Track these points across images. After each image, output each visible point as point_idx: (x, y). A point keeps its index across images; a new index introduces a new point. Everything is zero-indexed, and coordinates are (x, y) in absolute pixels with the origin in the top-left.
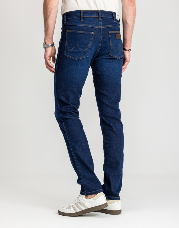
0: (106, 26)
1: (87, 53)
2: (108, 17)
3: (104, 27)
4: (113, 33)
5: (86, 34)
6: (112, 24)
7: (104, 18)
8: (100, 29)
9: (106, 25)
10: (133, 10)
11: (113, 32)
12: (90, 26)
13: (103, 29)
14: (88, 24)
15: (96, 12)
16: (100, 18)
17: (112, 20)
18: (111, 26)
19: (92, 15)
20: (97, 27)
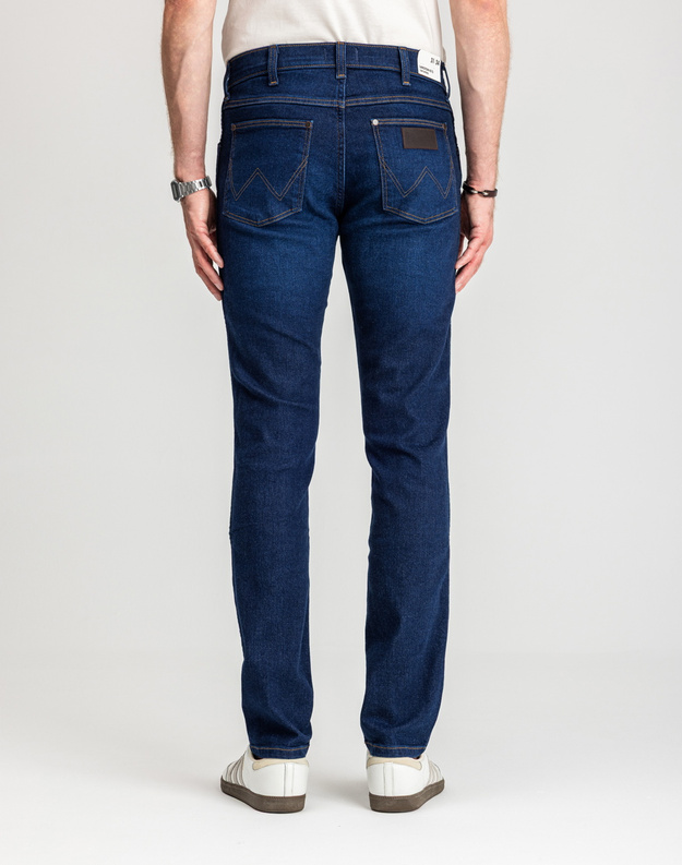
0: (362, 101)
1: (293, 199)
2: (375, 67)
3: (353, 102)
4: (390, 126)
5: (286, 128)
6: (391, 92)
7: (359, 69)
8: (338, 110)
9: (364, 94)
10: (493, 39)
11: (393, 121)
12: (300, 100)
13: (349, 111)
14: (294, 93)
15: (328, 51)
16: (341, 69)
17: (395, 76)
18: (385, 99)
19: (310, 60)
20: (326, 102)
